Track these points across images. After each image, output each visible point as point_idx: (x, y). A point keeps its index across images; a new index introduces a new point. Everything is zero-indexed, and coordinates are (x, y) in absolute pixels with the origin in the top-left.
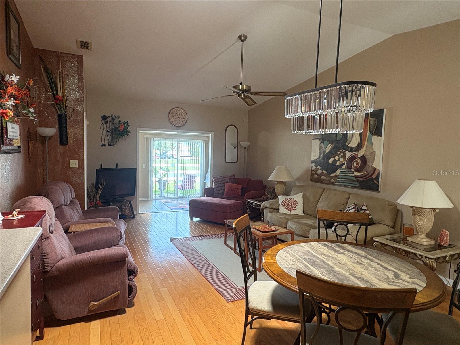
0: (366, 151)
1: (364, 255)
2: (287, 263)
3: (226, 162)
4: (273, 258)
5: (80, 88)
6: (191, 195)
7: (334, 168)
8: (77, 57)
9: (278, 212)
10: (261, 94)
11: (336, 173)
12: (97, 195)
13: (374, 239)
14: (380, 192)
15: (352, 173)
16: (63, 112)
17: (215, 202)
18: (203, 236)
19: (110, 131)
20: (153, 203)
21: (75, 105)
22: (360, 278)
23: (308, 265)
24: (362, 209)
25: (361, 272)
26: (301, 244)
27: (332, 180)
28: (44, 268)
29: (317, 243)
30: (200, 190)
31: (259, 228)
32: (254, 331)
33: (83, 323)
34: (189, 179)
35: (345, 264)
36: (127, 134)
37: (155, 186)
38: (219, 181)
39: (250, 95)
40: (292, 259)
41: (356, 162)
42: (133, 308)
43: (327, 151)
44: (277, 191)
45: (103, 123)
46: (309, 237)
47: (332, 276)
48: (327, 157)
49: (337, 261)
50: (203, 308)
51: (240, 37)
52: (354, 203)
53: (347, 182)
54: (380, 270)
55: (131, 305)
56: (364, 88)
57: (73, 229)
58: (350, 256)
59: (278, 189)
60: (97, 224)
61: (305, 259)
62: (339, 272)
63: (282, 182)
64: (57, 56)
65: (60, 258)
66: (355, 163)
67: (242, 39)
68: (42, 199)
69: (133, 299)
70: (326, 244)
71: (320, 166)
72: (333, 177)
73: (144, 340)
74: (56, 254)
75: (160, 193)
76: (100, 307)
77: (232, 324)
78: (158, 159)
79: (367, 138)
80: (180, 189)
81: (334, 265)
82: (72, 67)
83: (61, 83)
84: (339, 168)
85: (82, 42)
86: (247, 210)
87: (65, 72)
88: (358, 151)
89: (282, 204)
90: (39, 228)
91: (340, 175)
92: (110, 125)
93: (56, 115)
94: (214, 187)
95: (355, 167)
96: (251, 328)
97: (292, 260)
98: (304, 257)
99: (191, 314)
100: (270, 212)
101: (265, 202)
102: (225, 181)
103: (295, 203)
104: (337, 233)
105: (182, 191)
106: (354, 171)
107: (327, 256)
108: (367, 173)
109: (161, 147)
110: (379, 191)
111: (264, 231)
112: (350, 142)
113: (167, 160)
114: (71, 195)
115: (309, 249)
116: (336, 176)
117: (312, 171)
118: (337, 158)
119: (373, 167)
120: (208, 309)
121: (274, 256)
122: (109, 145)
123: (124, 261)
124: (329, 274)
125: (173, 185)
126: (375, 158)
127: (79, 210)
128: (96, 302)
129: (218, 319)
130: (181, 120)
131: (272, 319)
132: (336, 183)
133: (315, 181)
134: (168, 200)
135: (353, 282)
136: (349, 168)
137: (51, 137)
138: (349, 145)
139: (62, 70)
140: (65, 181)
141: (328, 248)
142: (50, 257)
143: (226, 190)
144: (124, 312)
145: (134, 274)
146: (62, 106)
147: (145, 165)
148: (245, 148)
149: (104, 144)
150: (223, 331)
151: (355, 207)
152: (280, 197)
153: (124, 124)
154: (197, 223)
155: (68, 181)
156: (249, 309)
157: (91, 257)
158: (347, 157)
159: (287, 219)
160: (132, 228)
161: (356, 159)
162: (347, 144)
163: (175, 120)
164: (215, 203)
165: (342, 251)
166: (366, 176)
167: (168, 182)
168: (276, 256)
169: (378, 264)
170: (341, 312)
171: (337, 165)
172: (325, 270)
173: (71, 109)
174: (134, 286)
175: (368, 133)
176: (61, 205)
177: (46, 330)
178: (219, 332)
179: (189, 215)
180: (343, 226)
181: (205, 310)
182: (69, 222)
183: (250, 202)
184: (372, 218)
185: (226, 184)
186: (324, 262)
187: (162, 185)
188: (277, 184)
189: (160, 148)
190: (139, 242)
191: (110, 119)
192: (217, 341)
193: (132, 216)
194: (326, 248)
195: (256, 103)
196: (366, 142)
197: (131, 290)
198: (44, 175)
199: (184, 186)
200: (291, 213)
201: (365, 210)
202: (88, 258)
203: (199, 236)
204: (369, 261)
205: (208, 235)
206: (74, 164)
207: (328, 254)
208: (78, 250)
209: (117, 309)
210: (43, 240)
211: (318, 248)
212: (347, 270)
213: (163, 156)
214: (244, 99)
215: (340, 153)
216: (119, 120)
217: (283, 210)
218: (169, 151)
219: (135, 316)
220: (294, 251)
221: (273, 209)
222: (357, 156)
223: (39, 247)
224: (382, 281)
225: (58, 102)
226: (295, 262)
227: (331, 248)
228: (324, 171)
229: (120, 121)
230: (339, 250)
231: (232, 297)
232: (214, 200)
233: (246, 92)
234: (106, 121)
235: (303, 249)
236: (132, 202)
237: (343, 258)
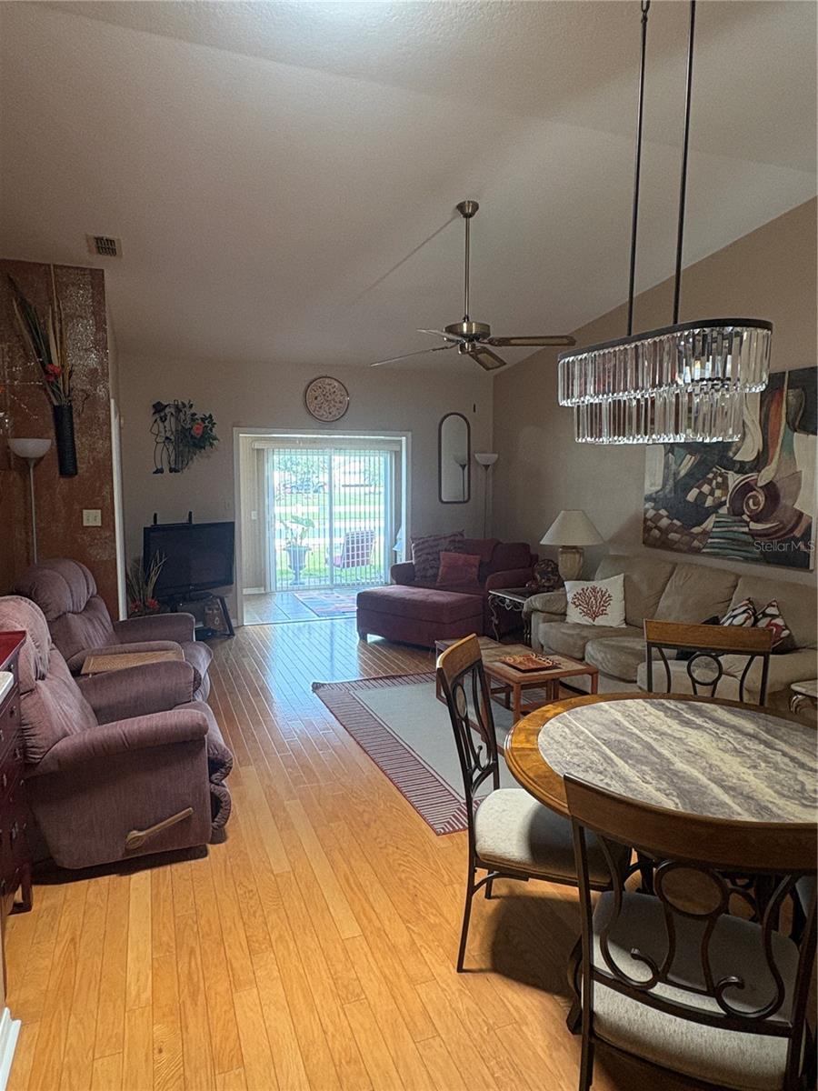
0: (778, 470)
1: (752, 731)
2: (562, 750)
3: (442, 502)
4: (532, 738)
5: (100, 345)
6: (364, 581)
7: (699, 513)
8: (91, 274)
9: (563, 620)
10: (513, 342)
11: (704, 526)
12: (147, 585)
13: (794, 687)
14: (812, 571)
15: (743, 524)
16: (64, 402)
17: (416, 597)
18: (387, 678)
19: (172, 437)
20: (277, 599)
21: (90, 382)
22: (733, 789)
23: (612, 755)
24: (765, 615)
25: (739, 774)
26: (602, 703)
27: (696, 543)
28: (26, 757)
29: (641, 701)
30: (385, 569)
31: (515, 660)
32: (495, 902)
33: (115, 876)
34: (358, 543)
35: (702, 754)
36: (211, 445)
37: (280, 560)
38: (426, 548)
39: (488, 346)
40: (576, 740)
41: (755, 497)
42: (223, 844)
43: (683, 473)
44: (561, 570)
45: (156, 420)
46: (636, 682)
47: (667, 783)
48: (683, 486)
49: (685, 747)
50: (381, 848)
51: (461, 207)
52: (748, 599)
53: (732, 547)
54: (788, 769)
55: (219, 837)
56: (739, 335)
57: (91, 666)
58: (717, 733)
59: (566, 564)
60: (143, 654)
61: (606, 743)
62: (685, 773)
63: (574, 547)
64: (48, 273)
65: (60, 734)
66: (751, 502)
67: (467, 211)
68: (20, 604)
69: (224, 825)
70: (663, 704)
71: (666, 510)
72: (698, 534)
73: (245, 916)
74: (51, 724)
75: (292, 576)
76: (151, 841)
77: (445, 886)
78: (292, 493)
79: (780, 441)
80: (339, 566)
81: (675, 755)
82: (80, 297)
83: (58, 335)
84: (713, 513)
85: (98, 240)
86: (493, 615)
87: (64, 309)
88: (759, 472)
89: (574, 603)
90: (7, 673)
91: (714, 530)
92: (171, 423)
93: (49, 407)
94: (413, 562)
95: (751, 511)
96: (488, 896)
97: (576, 744)
98: (604, 736)
99: (353, 862)
100: (544, 622)
101: (532, 598)
102: (440, 548)
103: (605, 599)
104: (695, 675)
105: (344, 570)
106: (748, 520)
107: (663, 734)
108: (781, 526)
109: (297, 465)
110: (811, 568)
111: (527, 668)
112: (738, 450)
113: (310, 495)
114: (88, 588)
115: (619, 717)
116: (705, 533)
117: (646, 520)
118: (706, 488)
119: (796, 510)
120: (391, 849)
121: (533, 734)
122: (171, 470)
123: (200, 740)
124: (660, 778)
125: (322, 555)
126: (799, 488)
127: (106, 624)
128: (140, 830)
129: (413, 874)
130: (335, 406)
131: (530, 879)
132: (704, 550)
133: (653, 546)
134: (311, 592)
135: (714, 797)
136: (736, 512)
137: (41, 459)
138: (737, 458)
139: (58, 306)
140: (74, 558)
141: (665, 712)
142: (38, 732)
143: (441, 568)
144: (204, 853)
145: (223, 770)
146: (61, 388)
147: (256, 512)
148: (487, 467)
149: (159, 467)
150: (423, 900)
151: (749, 609)
152: (568, 584)
153: (203, 420)
154: (374, 648)
155: (80, 557)
156: (477, 855)
157: (126, 732)
158: (731, 485)
159: (584, 638)
160: (227, 659)
161: (755, 490)
162: (731, 454)
163: (320, 408)
164: (416, 601)
165: (699, 721)
166: (776, 532)
167: (310, 549)
168: (538, 735)
169: (785, 754)
170: (669, 873)
171: (706, 505)
172: (652, 770)
173: (81, 394)
174: (225, 796)
175: (782, 428)
176: (65, 613)
177: (35, 889)
178: (414, 903)
179: (356, 629)
180: (710, 659)
181: (385, 851)
182: (83, 649)
183: (499, 596)
184: (790, 635)
185: (442, 554)
186: (651, 748)
187: (297, 556)
188: (562, 552)
189: (294, 469)
190: (241, 694)
191: (173, 410)
192: (409, 925)
193: (228, 632)
194: (661, 714)
195: (505, 364)
196: (778, 449)
197: (219, 805)
198: (28, 546)
199: (348, 559)
200: (594, 623)
201: (774, 616)
202: (120, 734)
203: (377, 678)
204: (762, 746)
205: (400, 676)
206: (92, 518)
207: (664, 728)
208: (103, 714)
209: (188, 846)
210: (22, 694)
211: (641, 714)
212: (704, 769)
213: (302, 487)
214: (475, 354)
215: (715, 478)
216: (193, 411)
217: (574, 615)
218: (315, 476)
219: (228, 863)
220: (583, 721)
221: (552, 613)
222: (756, 485)
223: (12, 712)
224: (788, 797)
225: (52, 379)
226: (582, 748)
227: (675, 714)
228: (675, 521)
229: (194, 414)
230: (693, 718)
231: (448, 822)
232: (414, 593)
233: (478, 339)
234: (162, 414)
235: (606, 716)
236: (226, 599)
237: (698, 740)
